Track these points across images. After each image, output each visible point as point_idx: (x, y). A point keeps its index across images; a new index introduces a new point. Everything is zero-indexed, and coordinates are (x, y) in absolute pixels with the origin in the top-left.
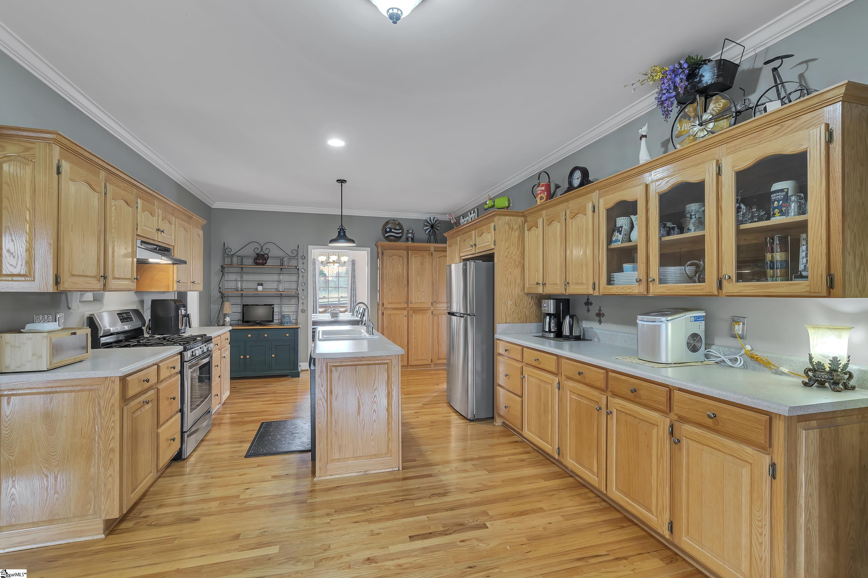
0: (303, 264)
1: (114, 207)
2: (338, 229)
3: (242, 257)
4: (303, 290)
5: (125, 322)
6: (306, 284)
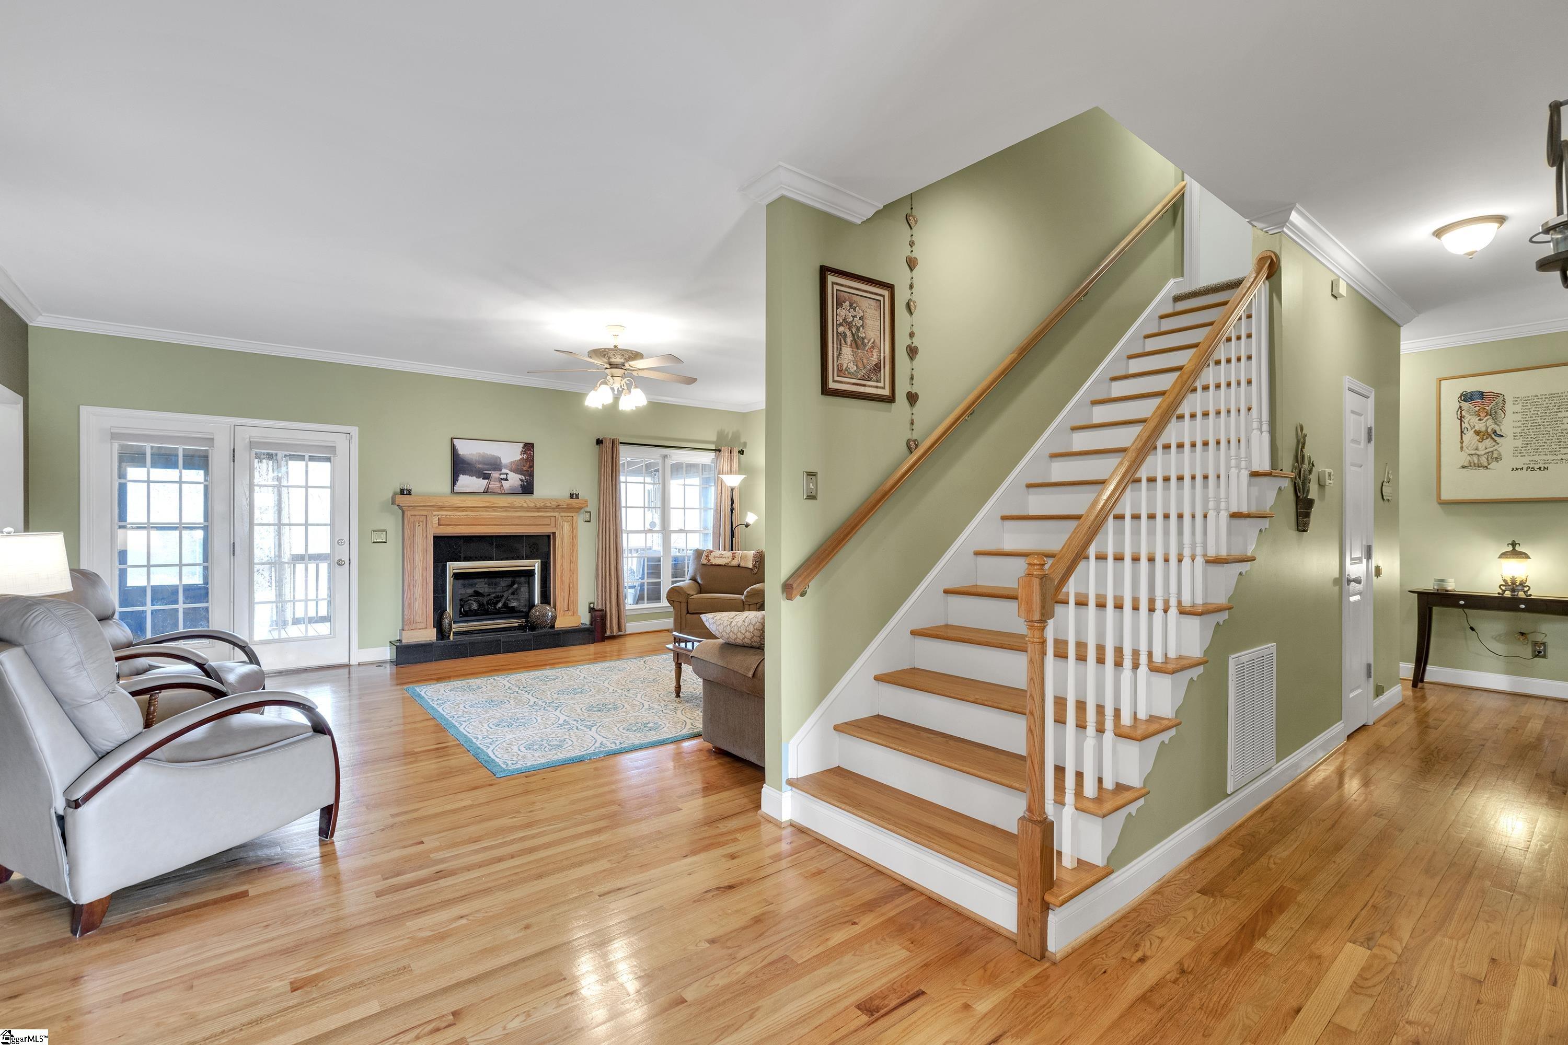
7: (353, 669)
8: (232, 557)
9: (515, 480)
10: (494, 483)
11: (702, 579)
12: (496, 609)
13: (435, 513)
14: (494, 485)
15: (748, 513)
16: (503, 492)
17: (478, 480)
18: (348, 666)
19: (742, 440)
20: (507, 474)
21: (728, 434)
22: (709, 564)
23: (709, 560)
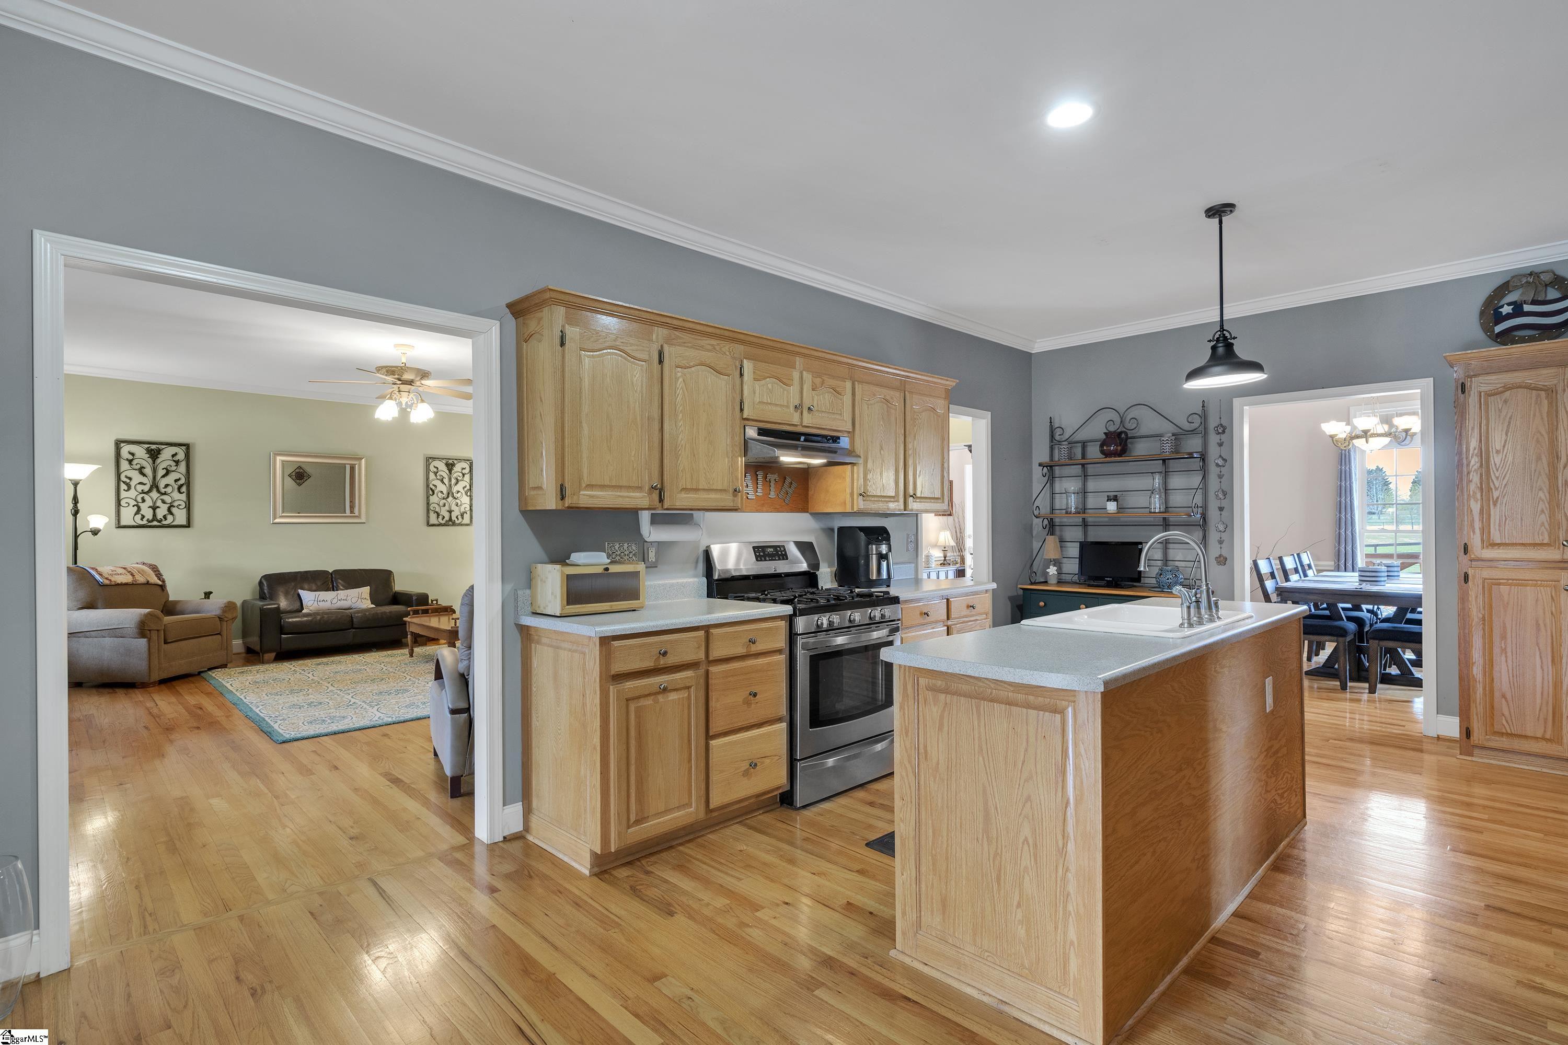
0: (1221, 445)
1: (681, 380)
2: (1210, 341)
3: (1084, 444)
4: (1221, 509)
5: (766, 560)
6: (1227, 494)
15: (89, 515)
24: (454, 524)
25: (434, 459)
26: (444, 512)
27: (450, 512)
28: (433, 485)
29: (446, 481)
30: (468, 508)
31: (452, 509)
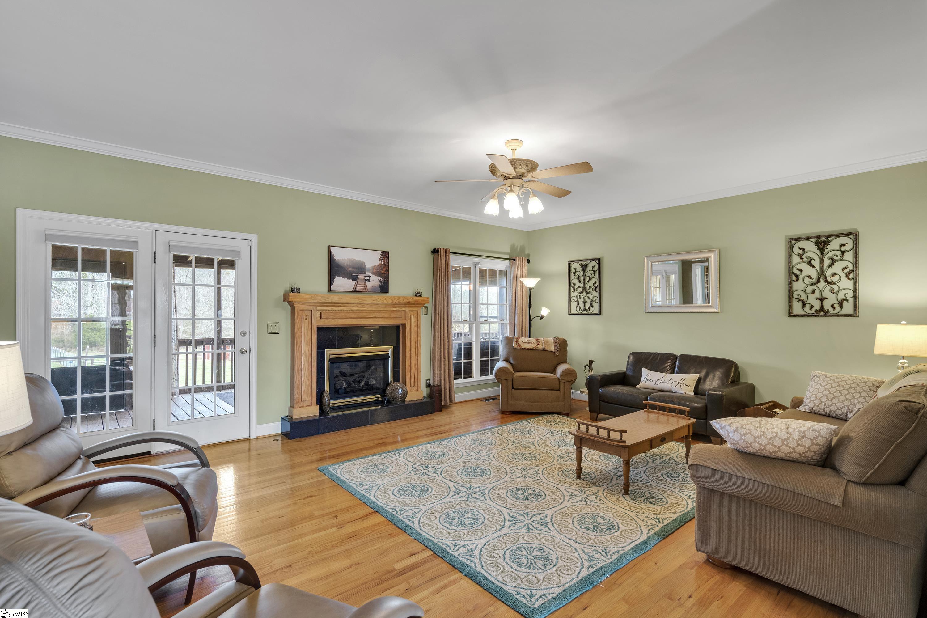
7: (253, 444)
8: (153, 348)
9: (375, 281)
10: (360, 283)
11: (515, 359)
12: (359, 386)
13: (318, 308)
14: (361, 285)
15: (542, 308)
16: (367, 291)
17: (349, 281)
18: (248, 440)
19: (527, 252)
20: (369, 276)
21: (517, 247)
22: (520, 348)
23: (519, 345)
24: (827, 314)
25: (798, 239)
26: (813, 300)
27: (822, 299)
28: (798, 269)
29: (816, 263)
30: (851, 294)
31: (825, 296)
